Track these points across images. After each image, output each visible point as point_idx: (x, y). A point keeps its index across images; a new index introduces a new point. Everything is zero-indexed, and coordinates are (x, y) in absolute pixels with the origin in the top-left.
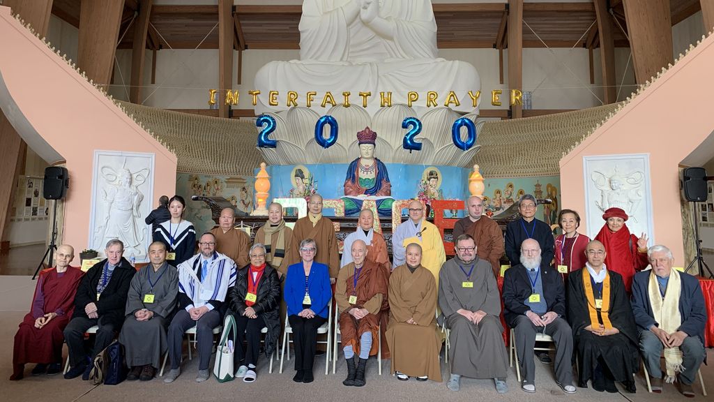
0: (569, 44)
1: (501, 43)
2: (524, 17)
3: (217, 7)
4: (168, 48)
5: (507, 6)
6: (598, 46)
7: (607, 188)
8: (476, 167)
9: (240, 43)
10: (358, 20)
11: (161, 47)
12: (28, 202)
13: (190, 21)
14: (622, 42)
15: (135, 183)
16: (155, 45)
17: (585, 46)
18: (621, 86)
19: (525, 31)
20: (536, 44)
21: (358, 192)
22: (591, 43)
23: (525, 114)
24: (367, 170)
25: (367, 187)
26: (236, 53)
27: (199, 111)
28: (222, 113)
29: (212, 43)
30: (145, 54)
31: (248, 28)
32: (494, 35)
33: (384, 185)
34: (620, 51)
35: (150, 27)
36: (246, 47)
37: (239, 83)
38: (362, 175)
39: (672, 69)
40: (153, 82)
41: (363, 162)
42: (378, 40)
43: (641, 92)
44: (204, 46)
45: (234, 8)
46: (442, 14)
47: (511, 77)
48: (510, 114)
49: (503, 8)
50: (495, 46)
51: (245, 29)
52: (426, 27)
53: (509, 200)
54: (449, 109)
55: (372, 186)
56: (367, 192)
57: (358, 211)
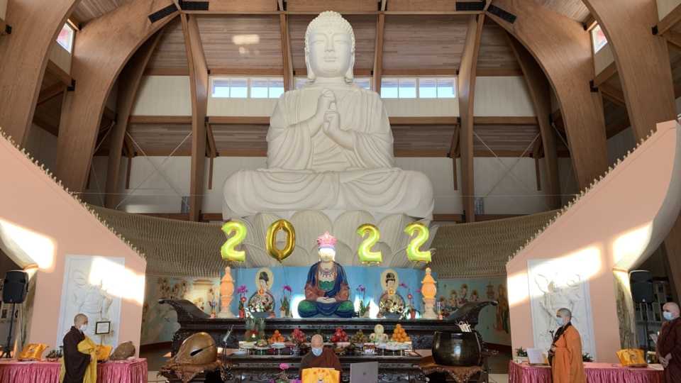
0: (517, 154)
1: (455, 152)
2: (476, 129)
3: (190, 117)
4: (143, 155)
5: (459, 119)
6: (543, 156)
8: (428, 270)
9: (211, 151)
10: (321, 131)
11: (136, 155)
14: (564, 152)
16: (130, 152)
17: (531, 156)
19: (476, 142)
20: (486, 154)
21: (318, 295)
22: (537, 153)
23: (477, 218)
24: (326, 273)
25: (327, 290)
26: (208, 160)
27: (170, 216)
28: (192, 216)
29: (186, 151)
30: (121, 161)
31: (219, 137)
32: (448, 146)
34: (562, 160)
35: (126, 135)
36: (217, 155)
37: (210, 188)
38: (322, 278)
39: (603, 181)
40: (127, 188)
41: (323, 266)
43: (576, 202)
44: (177, 154)
45: (207, 119)
46: (399, 126)
47: (464, 182)
48: (464, 218)
49: (456, 122)
50: (449, 156)
51: (216, 138)
52: (384, 139)
53: (464, 301)
54: (405, 215)
55: (331, 289)
56: (327, 295)
57: (317, 313)
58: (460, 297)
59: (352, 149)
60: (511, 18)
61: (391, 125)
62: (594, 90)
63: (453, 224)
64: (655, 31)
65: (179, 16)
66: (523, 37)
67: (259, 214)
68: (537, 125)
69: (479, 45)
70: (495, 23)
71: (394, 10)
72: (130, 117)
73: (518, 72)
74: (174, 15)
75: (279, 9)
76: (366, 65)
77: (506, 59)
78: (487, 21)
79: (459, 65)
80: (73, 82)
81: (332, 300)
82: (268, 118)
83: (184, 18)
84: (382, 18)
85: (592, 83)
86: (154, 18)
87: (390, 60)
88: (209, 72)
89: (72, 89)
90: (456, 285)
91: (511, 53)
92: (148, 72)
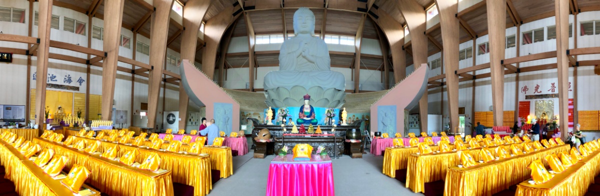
0: (375, 69)
1: (353, 66)
2: (361, 58)
3: (248, 52)
4: (231, 68)
5: (355, 54)
6: (384, 70)
7: (384, 116)
8: (344, 109)
9: (256, 65)
10: (301, 56)
11: (229, 68)
12: (190, 120)
13: (239, 58)
14: (392, 70)
15: (227, 113)
16: (227, 67)
17: (380, 70)
18: (390, 84)
19: (361, 63)
20: (364, 68)
21: (304, 116)
22: (382, 69)
23: (360, 92)
24: (307, 109)
25: (307, 115)
26: (255, 68)
27: (242, 90)
28: (251, 90)
29: (247, 65)
30: (223, 70)
31: (259, 59)
32: (350, 64)
33: (313, 114)
34: (391, 73)
35: (225, 62)
36: (258, 66)
37: (256, 79)
38: (305, 110)
39: (404, 80)
40: (226, 80)
41: (306, 106)
42: (309, 63)
43: (395, 87)
44: (244, 67)
45: (255, 52)
46: (333, 55)
47: (356, 79)
48: (355, 92)
49: (353, 54)
50: (350, 68)
51: (258, 60)
52: (328, 60)
53: (353, 121)
54: (335, 89)
55: (309, 114)
56: (307, 117)
57: (304, 123)
58: (352, 119)
59: (314, 63)
60: (377, 17)
61: (330, 54)
62: (403, 49)
63: (350, 93)
64: (425, 33)
65: (243, 13)
66: (381, 25)
67: (278, 88)
68: (383, 59)
69: (365, 26)
70: (370, 18)
71: (332, 8)
72: (226, 54)
73: (378, 38)
74: (241, 13)
75: (281, 7)
76: (318, 29)
77: (374, 32)
78: (368, 16)
79: (356, 32)
80: (205, 43)
81: (309, 119)
82: (279, 51)
83: (244, 14)
84: (326, 11)
85: (403, 46)
86: (234, 15)
87: (328, 28)
88: (255, 34)
89: (205, 46)
90: (351, 115)
91: (376, 30)
92: (233, 36)
